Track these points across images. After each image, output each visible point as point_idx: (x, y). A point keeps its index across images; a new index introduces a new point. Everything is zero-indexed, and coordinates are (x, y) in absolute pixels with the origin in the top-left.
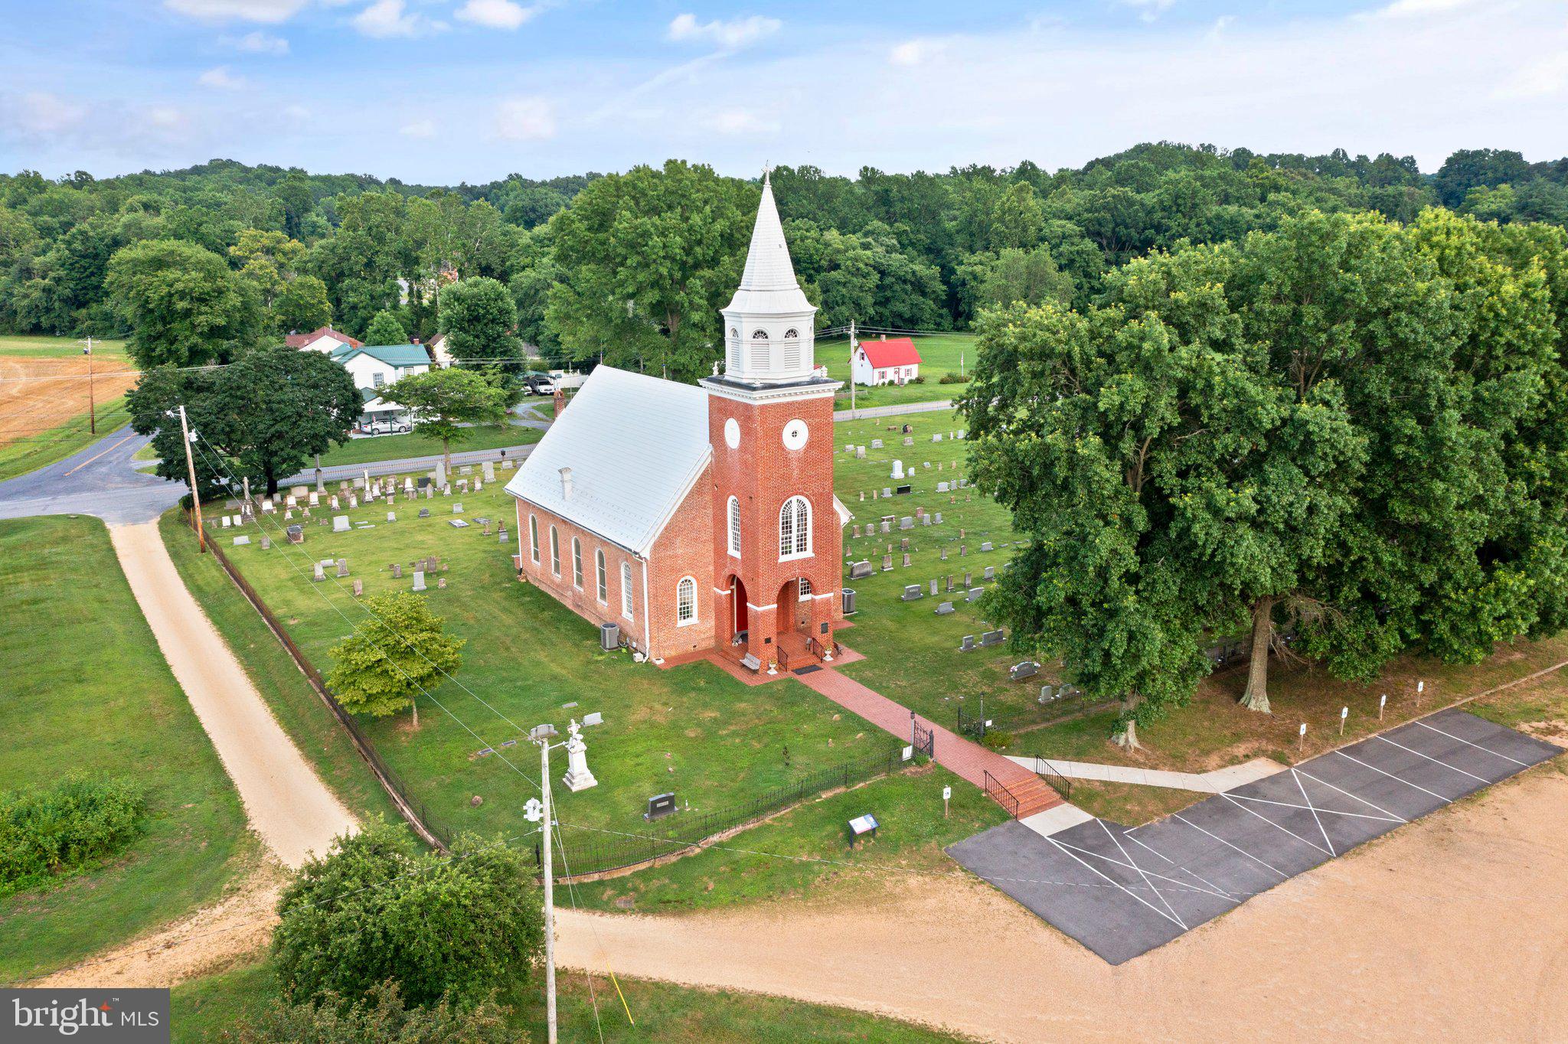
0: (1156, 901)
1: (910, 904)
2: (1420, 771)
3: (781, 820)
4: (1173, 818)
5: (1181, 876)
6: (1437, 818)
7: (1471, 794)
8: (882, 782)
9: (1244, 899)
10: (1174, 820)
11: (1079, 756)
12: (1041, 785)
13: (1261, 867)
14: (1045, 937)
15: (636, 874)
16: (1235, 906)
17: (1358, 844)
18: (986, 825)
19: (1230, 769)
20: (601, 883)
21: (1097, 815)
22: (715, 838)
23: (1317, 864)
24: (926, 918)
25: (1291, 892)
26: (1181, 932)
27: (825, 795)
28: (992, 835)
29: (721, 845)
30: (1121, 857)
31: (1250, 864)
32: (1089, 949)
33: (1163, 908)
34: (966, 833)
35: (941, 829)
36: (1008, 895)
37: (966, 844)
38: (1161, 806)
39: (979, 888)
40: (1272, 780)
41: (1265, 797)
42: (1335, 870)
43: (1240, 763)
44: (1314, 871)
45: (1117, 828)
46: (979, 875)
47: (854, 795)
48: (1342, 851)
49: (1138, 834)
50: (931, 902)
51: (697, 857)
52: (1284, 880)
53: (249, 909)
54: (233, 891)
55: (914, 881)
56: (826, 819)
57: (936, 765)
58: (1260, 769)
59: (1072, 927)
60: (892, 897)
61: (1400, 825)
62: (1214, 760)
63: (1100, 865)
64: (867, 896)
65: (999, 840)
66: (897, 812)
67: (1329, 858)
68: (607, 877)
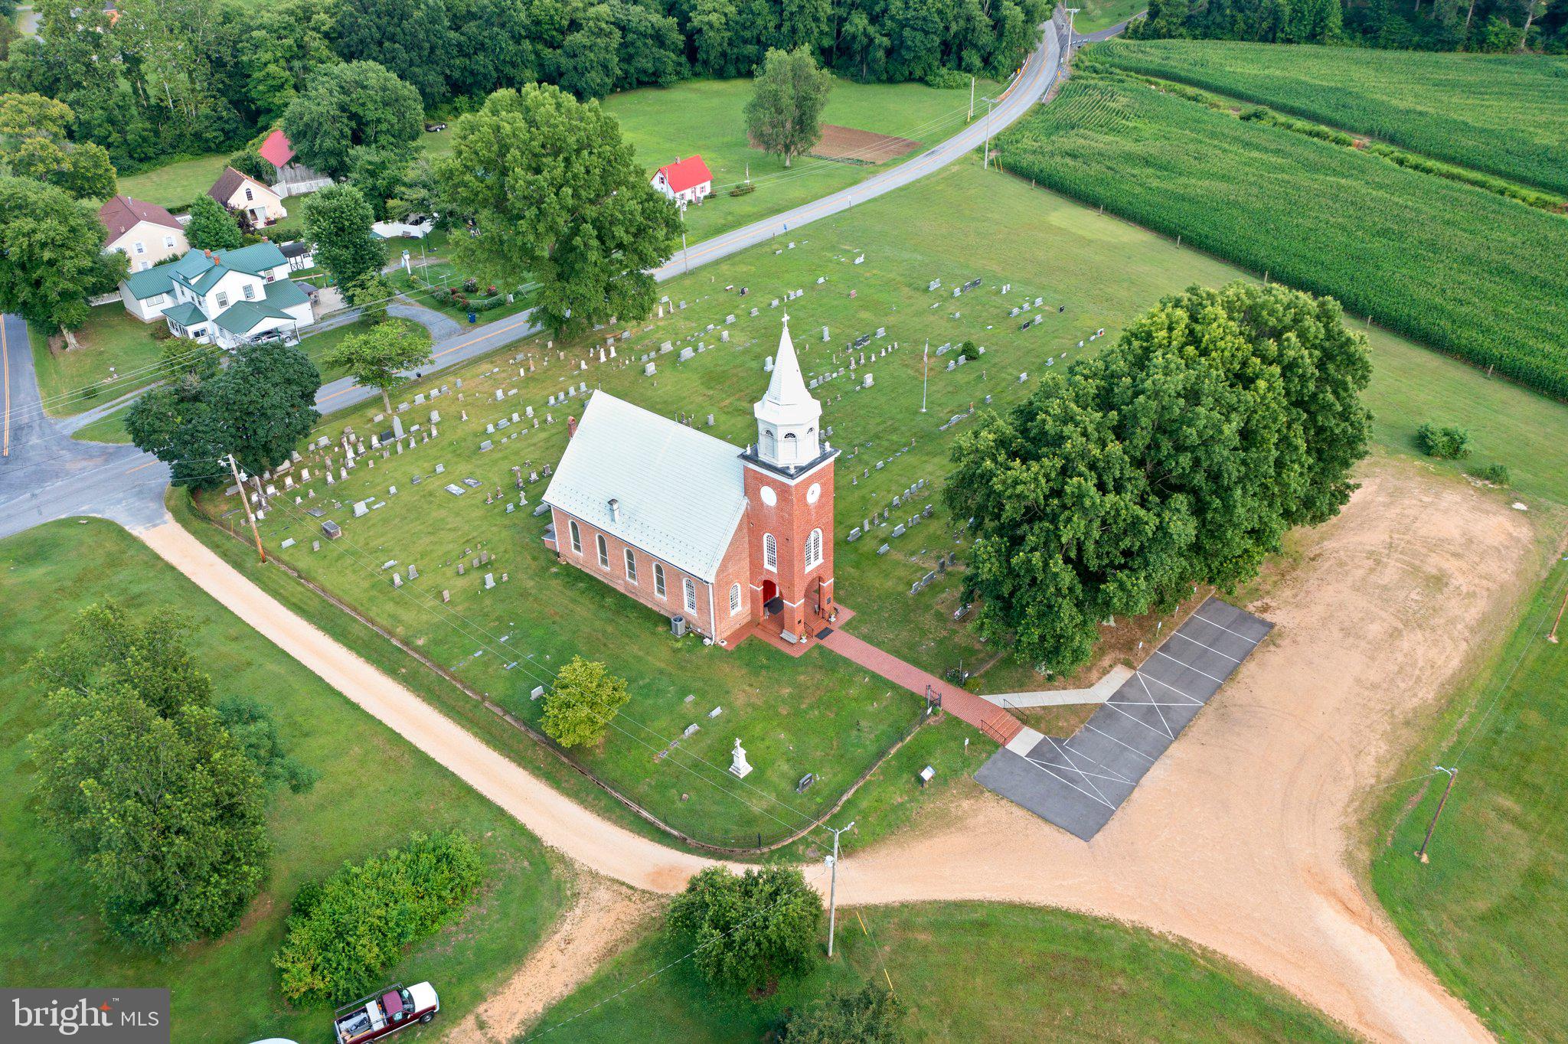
0: (1094, 793)
1: (971, 822)
2: (1202, 658)
3: (874, 774)
4: (1086, 727)
5: (1102, 772)
6: (1217, 697)
7: (1231, 674)
8: (919, 732)
9: (1137, 782)
10: (1087, 729)
11: (1021, 686)
12: (1009, 717)
13: (1140, 756)
14: (1047, 829)
15: (811, 832)
16: (1133, 788)
17: (1184, 727)
18: (989, 755)
19: (1105, 679)
20: (793, 842)
21: (1045, 733)
22: (844, 798)
23: (1166, 748)
24: (983, 830)
25: (1158, 773)
26: (1113, 812)
27: (893, 751)
28: (995, 763)
29: (849, 801)
30: (1068, 765)
31: (1134, 755)
32: (1072, 833)
33: (1098, 796)
34: (980, 763)
35: (966, 762)
36: (1020, 805)
37: (983, 770)
38: (1077, 719)
39: (1003, 802)
40: (1129, 683)
41: (1128, 700)
42: (1176, 750)
43: (1108, 672)
44: (1166, 753)
45: (1059, 742)
46: (999, 794)
47: (908, 747)
48: (1178, 734)
49: (1071, 745)
50: (981, 818)
51: (839, 812)
52: (1153, 763)
53: (597, 907)
54: (576, 895)
55: (966, 804)
56: (901, 770)
57: (945, 713)
58: (1119, 676)
59: (1058, 820)
60: (959, 818)
61: (1201, 707)
62: (1094, 674)
63: (1058, 772)
64: (946, 821)
65: (1000, 764)
66: (937, 755)
67: (1171, 742)
68: (796, 838)
